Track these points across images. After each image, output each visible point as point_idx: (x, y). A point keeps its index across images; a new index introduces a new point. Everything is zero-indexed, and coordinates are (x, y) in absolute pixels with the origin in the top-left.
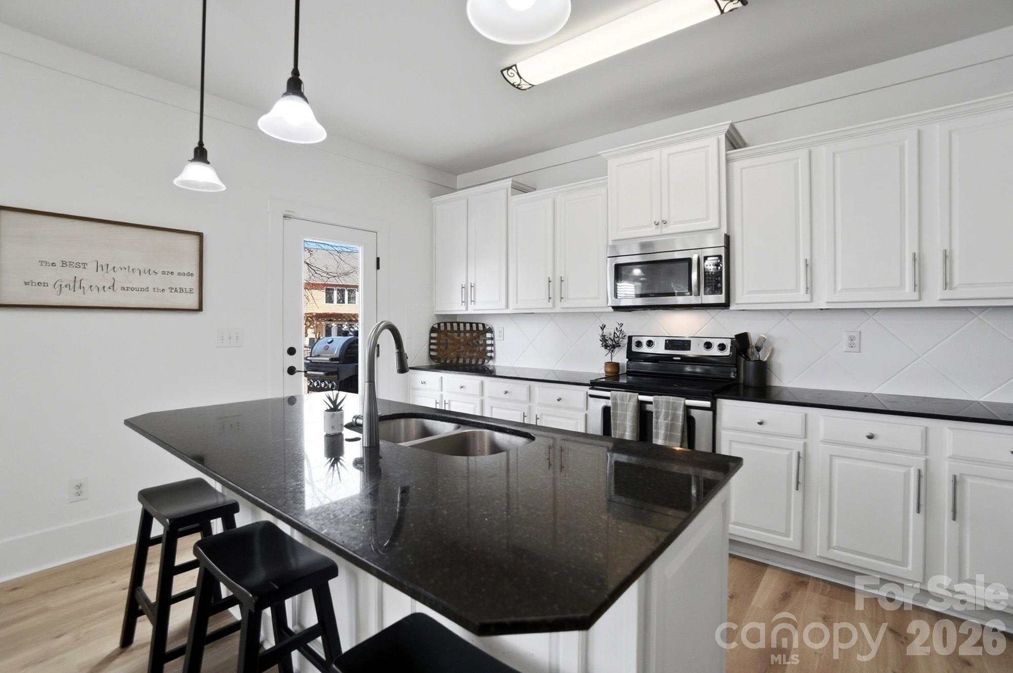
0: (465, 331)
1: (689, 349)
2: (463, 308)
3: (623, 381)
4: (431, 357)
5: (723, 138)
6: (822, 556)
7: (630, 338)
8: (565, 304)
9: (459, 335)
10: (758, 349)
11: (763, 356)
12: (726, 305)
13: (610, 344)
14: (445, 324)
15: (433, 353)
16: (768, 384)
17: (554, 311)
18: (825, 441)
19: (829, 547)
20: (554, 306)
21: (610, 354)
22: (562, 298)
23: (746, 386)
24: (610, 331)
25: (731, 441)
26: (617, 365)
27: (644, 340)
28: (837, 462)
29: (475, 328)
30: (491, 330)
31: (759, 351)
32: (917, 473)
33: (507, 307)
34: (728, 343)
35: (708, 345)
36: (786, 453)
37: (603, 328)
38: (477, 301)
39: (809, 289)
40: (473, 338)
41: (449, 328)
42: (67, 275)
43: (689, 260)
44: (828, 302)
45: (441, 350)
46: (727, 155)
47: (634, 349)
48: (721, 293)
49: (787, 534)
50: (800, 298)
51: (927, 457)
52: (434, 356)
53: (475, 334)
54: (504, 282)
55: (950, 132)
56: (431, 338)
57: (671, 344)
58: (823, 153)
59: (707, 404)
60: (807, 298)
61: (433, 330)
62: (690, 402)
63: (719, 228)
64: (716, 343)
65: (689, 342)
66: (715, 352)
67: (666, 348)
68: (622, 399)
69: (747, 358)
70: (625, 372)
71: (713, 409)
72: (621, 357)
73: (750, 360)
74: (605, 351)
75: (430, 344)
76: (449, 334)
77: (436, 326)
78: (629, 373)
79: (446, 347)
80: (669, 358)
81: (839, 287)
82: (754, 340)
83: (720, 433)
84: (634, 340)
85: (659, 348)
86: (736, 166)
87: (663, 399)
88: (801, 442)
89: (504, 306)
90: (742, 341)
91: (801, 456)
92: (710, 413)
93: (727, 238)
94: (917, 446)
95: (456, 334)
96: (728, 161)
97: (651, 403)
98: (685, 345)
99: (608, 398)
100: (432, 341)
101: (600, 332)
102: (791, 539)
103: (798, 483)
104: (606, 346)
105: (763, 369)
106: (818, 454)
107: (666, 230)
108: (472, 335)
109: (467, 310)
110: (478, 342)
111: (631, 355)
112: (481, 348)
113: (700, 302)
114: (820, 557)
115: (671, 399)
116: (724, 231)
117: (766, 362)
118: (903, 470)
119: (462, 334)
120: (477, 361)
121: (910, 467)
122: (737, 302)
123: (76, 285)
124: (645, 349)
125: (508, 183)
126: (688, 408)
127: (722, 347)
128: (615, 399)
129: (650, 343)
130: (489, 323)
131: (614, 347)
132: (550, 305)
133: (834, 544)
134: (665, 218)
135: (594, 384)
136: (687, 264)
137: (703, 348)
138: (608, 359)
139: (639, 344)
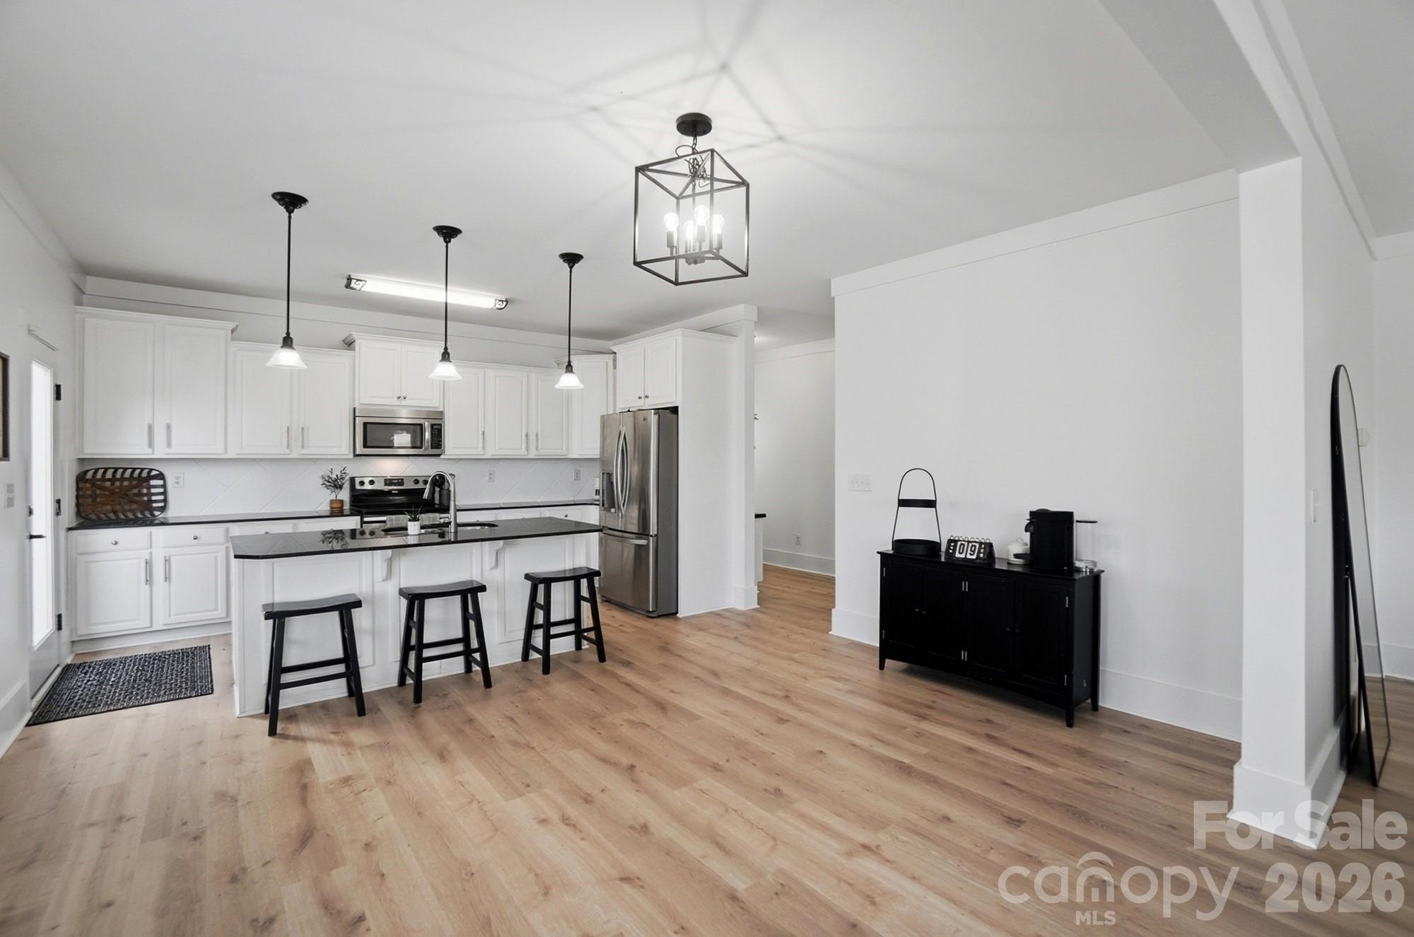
0: (122, 479)
1: (403, 485)
3: (346, 510)
4: (78, 514)
7: (352, 479)
8: (304, 451)
9: (113, 484)
12: (439, 456)
13: (335, 485)
17: (287, 457)
20: (291, 453)
21: (333, 494)
22: (303, 446)
23: (441, 506)
24: (332, 474)
26: (342, 502)
27: (367, 481)
30: (161, 476)
35: (416, 482)
38: (173, 443)
41: (100, 476)
47: (358, 487)
56: (78, 489)
57: (388, 482)
61: (79, 479)
64: (421, 480)
65: (402, 480)
66: (421, 486)
67: (386, 484)
69: (442, 488)
70: (349, 503)
72: (345, 495)
74: (329, 491)
75: (78, 496)
77: (82, 474)
78: (352, 504)
79: (94, 501)
80: (386, 493)
84: (357, 481)
85: (379, 486)
89: (222, 451)
95: (108, 484)
98: (400, 482)
100: (81, 493)
101: (323, 475)
104: (330, 487)
107: (405, 403)
108: (133, 483)
110: (139, 491)
111: (354, 492)
112: (146, 498)
119: (117, 484)
124: (366, 487)
125: (231, 326)
127: (426, 482)
129: (372, 482)
131: (337, 487)
132: (286, 452)
134: (404, 395)
137: (412, 482)
138: (333, 497)
139: (362, 483)
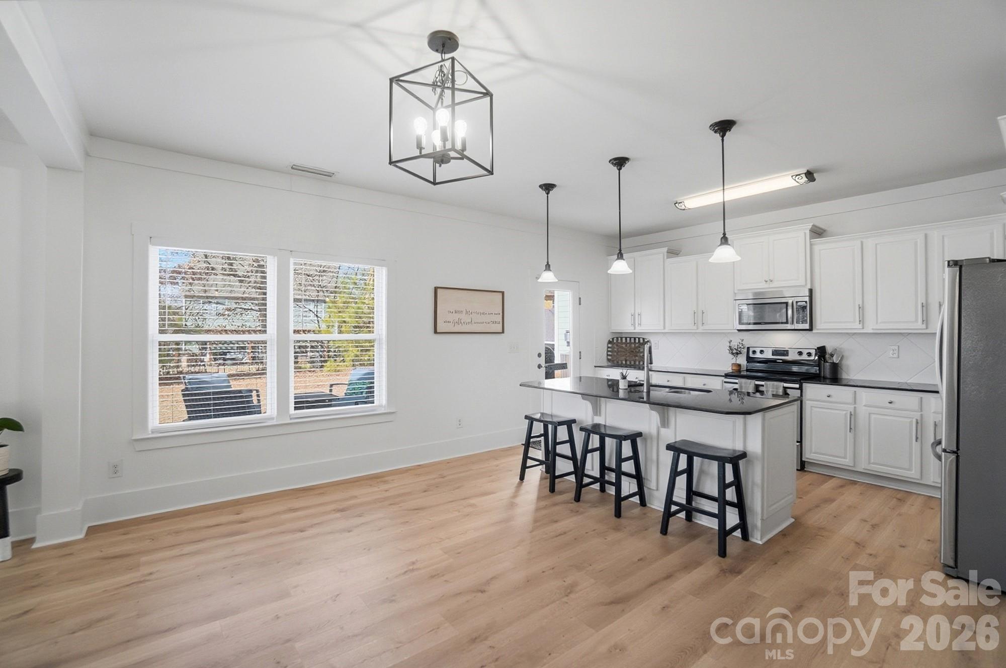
0: (631, 343)
1: (788, 356)
2: (633, 328)
3: (745, 373)
4: (608, 360)
5: (808, 232)
6: (866, 468)
7: (748, 348)
8: (706, 327)
9: (626, 345)
10: (832, 355)
11: (835, 359)
12: (811, 329)
13: (736, 353)
14: (617, 338)
15: (609, 357)
16: (839, 377)
17: (697, 331)
18: (865, 406)
19: (869, 463)
20: (697, 329)
21: (735, 358)
22: (703, 323)
23: (825, 378)
24: (735, 344)
25: (812, 407)
26: (739, 365)
27: (758, 350)
28: (873, 416)
29: (637, 341)
30: (648, 342)
31: (833, 357)
32: (916, 421)
33: (664, 328)
34: (813, 352)
35: (800, 353)
36: (844, 412)
37: (730, 342)
38: (642, 324)
39: (862, 321)
40: (636, 348)
41: (619, 341)
42: (456, 317)
43: (787, 303)
44: (873, 329)
45: (614, 355)
46: (810, 242)
47: (751, 355)
48: (807, 323)
49: (845, 458)
50: (856, 326)
51: (922, 413)
52: (610, 359)
53: (637, 345)
54: (662, 312)
55: (943, 237)
56: (608, 347)
57: (775, 353)
58: (870, 243)
59: (797, 386)
60: (860, 326)
61: (610, 342)
62: (786, 385)
63: (806, 285)
64: (805, 352)
65: (787, 351)
66: (805, 357)
67: (773, 355)
68: (745, 383)
69: (825, 361)
70: (745, 369)
71: (801, 388)
72: (742, 360)
73: (827, 362)
74: (732, 356)
75: (608, 351)
76: (619, 344)
77: (611, 340)
78: (747, 370)
79: (617, 353)
80: (774, 361)
81: (879, 321)
82: (829, 350)
83: (805, 403)
84: (751, 350)
85: (768, 355)
86: (816, 248)
87: (770, 383)
88: (853, 406)
89: (662, 328)
90: (821, 351)
91: (852, 413)
92: (799, 391)
93: (811, 291)
94: (917, 407)
95: (624, 345)
96: (811, 245)
97: (763, 386)
98: (785, 353)
99: (736, 383)
100: (609, 349)
101: (728, 344)
102: (848, 460)
103: (851, 429)
104: (733, 354)
105: (835, 367)
106: (862, 412)
107: (772, 285)
108: (635, 345)
109: (635, 329)
110: (639, 350)
111: (749, 360)
113: (793, 328)
114: (864, 469)
115: (776, 383)
116: (809, 287)
117: (838, 363)
118: (909, 420)
119: (628, 345)
120: (639, 363)
121: (913, 418)
122: (817, 328)
123: (459, 322)
124: (758, 355)
125: (665, 250)
126: (785, 388)
127: (809, 354)
128: (741, 384)
129: (762, 352)
130: (647, 338)
131: (737, 354)
132: (695, 327)
133: (872, 461)
134: (771, 279)
135: (727, 376)
136: (785, 305)
137: (797, 355)
138: (734, 361)
139: (754, 352)
